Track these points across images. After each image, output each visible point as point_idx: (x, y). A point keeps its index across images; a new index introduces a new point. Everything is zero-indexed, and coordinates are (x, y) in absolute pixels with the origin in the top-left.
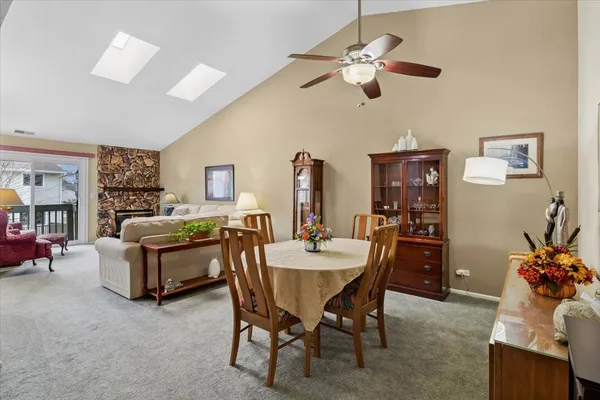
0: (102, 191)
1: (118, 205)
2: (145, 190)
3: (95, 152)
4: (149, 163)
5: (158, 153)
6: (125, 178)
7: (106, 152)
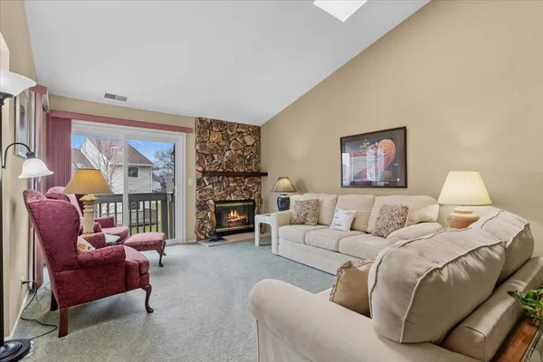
0: (200, 175)
1: (218, 194)
2: (246, 175)
3: (192, 125)
4: (249, 140)
5: (259, 128)
6: (225, 160)
7: (205, 126)
